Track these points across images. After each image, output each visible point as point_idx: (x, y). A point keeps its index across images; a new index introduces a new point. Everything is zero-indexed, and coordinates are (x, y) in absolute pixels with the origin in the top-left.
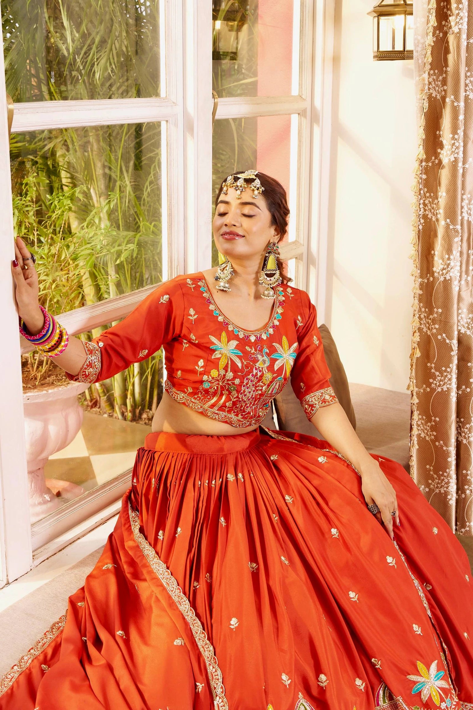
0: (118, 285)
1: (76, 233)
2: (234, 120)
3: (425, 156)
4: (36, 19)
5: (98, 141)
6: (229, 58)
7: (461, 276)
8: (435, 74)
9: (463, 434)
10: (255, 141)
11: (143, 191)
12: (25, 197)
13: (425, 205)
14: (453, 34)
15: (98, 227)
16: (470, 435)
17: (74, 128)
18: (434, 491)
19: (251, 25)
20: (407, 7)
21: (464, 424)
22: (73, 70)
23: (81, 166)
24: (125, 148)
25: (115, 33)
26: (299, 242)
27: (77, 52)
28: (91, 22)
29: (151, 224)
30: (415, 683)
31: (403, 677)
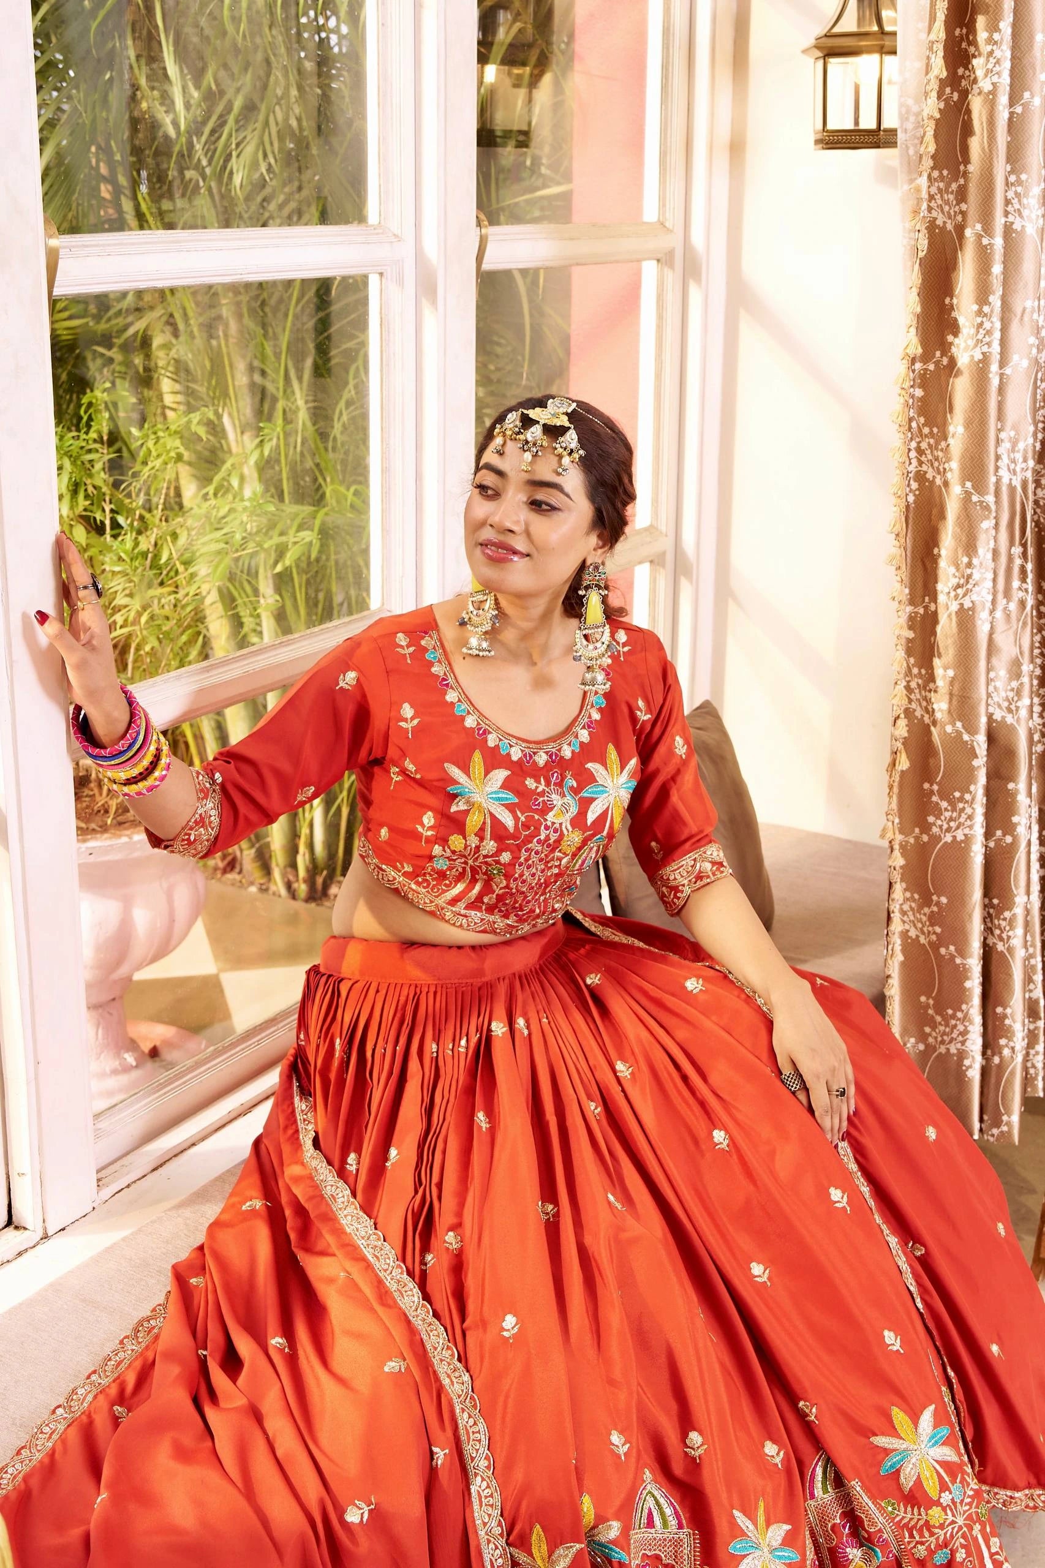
0: (280, 616)
1: (191, 509)
2: (524, 272)
3: (920, 351)
4: (110, 60)
5: (239, 316)
6: (512, 143)
7: (994, 602)
8: (941, 178)
9: (997, 932)
10: (567, 317)
11: (332, 420)
12: (87, 433)
13: (920, 452)
14: (979, 94)
15: (238, 496)
16: (1011, 933)
17: (189, 287)
18: (935, 1049)
19: (559, 74)
20: (886, 38)
21: (1000, 910)
22: (188, 169)
23: (203, 367)
24: (296, 331)
25: (275, 90)
26: (657, 529)
27: (196, 129)
28: (225, 66)
29: (348, 489)
30: (887, 1452)
31: (863, 1440)
